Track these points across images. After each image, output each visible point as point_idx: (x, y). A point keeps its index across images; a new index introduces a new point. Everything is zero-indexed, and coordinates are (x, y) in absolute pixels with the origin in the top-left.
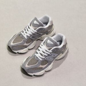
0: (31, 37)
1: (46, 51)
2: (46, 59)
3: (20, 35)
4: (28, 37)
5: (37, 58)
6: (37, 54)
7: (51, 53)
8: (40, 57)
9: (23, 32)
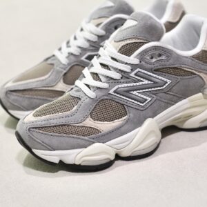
0: (83, 58)
2: (111, 92)
5: (78, 90)
8: (88, 86)
9: (60, 49)
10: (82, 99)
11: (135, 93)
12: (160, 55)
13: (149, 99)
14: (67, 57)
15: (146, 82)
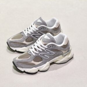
0: (31, 35)
1: (41, 46)
2: (39, 54)
3: (21, 33)
4: (28, 35)
5: (31, 52)
6: (32, 49)
7: (46, 49)
8: (33, 52)
9: (25, 30)
10: (32, 55)
11: (45, 55)
12: (53, 46)
13: (49, 57)
14: (27, 34)
15: (49, 53)
